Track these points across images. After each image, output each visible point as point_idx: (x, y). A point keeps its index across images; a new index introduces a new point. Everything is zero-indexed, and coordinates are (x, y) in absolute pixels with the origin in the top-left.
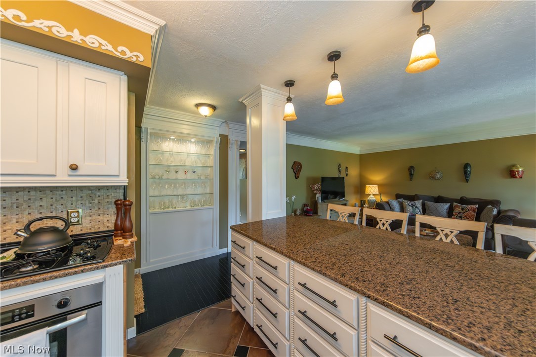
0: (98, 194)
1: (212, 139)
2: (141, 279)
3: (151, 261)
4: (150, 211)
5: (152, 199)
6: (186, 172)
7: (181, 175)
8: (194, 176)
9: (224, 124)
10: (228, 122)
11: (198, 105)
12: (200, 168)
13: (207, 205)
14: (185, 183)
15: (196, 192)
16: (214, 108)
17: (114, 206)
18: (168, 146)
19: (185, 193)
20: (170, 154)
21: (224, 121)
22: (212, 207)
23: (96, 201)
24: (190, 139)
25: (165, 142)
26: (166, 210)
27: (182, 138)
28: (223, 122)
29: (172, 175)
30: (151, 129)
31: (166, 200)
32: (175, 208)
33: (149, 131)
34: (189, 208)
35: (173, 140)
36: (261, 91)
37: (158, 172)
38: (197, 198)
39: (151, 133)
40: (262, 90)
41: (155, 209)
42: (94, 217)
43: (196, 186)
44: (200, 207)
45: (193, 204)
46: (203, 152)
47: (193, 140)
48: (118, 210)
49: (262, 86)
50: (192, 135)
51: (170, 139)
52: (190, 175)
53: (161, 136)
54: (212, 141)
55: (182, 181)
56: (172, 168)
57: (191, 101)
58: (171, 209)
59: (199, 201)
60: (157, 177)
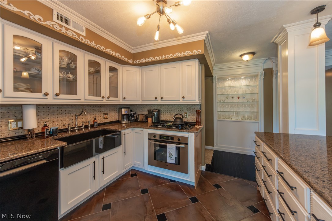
0: (192, 107)
1: (256, 74)
2: (213, 152)
3: (219, 145)
4: (218, 119)
5: (219, 113)
6: (238, 98)
7: (235, 100)
8: (244, 100)
9: (269, 60)
10: (271, 58)
11: (241, 56)
12: (250, 95)
13: (254, 120)
14: (238, 105)
15: (246, 111)
16: (253, 53)
17: (196, 112)
18: (228, 83)
19: (238, 111)
20: (229, 88)
21: (267, 58)
22: (258, 121)
23: (191, 110)
24: (240, 77)
25: (226, 81)
26: (226, 119)
27: (236, 77)
28: (266, 60)
29: (230, 100)
30: (218, 76)
31: (227, 114)
32: (231, 119)
33: (217, 77)
34: (241, 120)
35: (231, 79)
36: (286, 30)
37: (222, 98)
38: (246, 115)
39: (218, 78)
40: (286, 28)
41: (221, 118)
42: (191, 116)
43: (246, 107)
44: (248, 121)
45: (244, 118)
46: (252, 83)
47: (243, 77)
48: (197, 114)
49: (284, 26)
50: (242, 75)
51: (229, 79)
52: (241, 100)
53: (223, 79)
54: (257, 76)
55: (237, 103)
56: (230, 96)
57: (237, 55)
58: (229, 120)
59: (248, 116)
60: (222, 101)
